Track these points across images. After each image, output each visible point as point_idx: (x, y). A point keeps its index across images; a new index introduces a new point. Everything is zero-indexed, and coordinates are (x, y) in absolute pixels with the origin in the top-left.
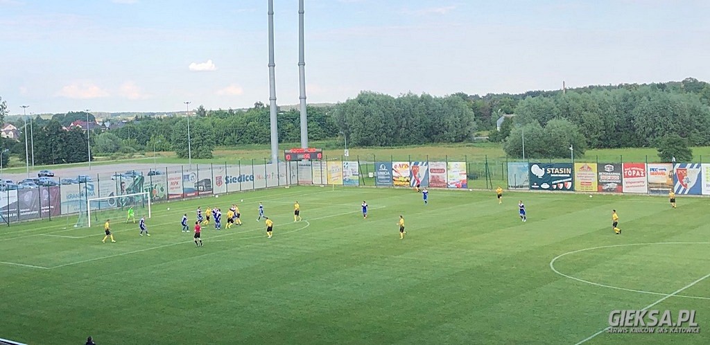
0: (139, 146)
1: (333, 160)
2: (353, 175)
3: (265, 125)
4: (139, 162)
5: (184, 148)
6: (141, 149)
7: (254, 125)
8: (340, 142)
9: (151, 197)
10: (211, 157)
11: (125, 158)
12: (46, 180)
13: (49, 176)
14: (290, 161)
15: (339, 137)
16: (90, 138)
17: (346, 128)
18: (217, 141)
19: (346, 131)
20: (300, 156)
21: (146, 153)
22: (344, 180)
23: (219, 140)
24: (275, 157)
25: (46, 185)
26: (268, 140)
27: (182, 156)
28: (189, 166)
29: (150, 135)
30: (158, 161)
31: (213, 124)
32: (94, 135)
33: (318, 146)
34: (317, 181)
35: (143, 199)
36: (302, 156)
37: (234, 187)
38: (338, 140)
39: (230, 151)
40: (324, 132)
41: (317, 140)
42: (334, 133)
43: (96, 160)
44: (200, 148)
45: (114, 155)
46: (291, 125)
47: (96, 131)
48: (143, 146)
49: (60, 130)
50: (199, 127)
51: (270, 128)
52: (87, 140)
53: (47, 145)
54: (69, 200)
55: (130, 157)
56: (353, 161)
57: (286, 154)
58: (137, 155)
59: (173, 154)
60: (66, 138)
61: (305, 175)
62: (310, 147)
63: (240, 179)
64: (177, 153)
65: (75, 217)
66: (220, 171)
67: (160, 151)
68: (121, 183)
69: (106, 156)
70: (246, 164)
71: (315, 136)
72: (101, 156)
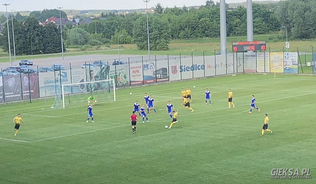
0: (105, 39)
1: (275, 51)
2: (293, 64)
3: (215, 21)
4: (104, 53)
5: (143, 41)
6: (106, 42)
7: (205, 21)
8: (282, 35)
9: (116, 83)
10: (168, 49)
11: (92, 50)
12: (26, 69)
13: (28, 65)
14: (237, 52)
15: (281, 31)
16: (63, 32)
17: (287, 23)
18: (172, 36)
19: (288, 25)
20: (246, 48)
21: (111, 46)
22: (285, 69)
23: (174, 35)
24: (223, 48)
25: (27, 73)
26: (217, 34)
27: (142, 48)
28: (149, 56)
29: (114, 30)
30: (121, 53)
31: (169, 20)
32: (66, 30)
33: (262, 39)
34: (260, 70)
35: (109, 85)
36: (248, 48)
37: (187, 75)
38: (280, 33)
39: (183, 44)
40: (268, 26)
41: (261, 33)
42: (276, 27)
43: (68, 51)
44: (158, 41)
45: (83, 47)
46: (238, 20)
47: (67, 26)
48: (108, 40)
49: (37, 26)
50: (157, 22)
51: (219, 23)
52: (60, 34)
53: (26, 38)
54: (47, 85)
55: (97, 49)
56: (293, 52)
57: (233, 46)
58: (103, 47)
59: (134, 46)
60: (42, 32)
61: (250, 64)
62: (254, 41)
63: (193, 68)
64: (138, 46)
65: (51, 100)
66: (175, 61)
67: (122, 44)
68: (90, 71)
69: (77, 47)
70: (198, 55)
71: (260, 30)
72: (72, 48)
